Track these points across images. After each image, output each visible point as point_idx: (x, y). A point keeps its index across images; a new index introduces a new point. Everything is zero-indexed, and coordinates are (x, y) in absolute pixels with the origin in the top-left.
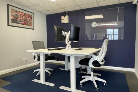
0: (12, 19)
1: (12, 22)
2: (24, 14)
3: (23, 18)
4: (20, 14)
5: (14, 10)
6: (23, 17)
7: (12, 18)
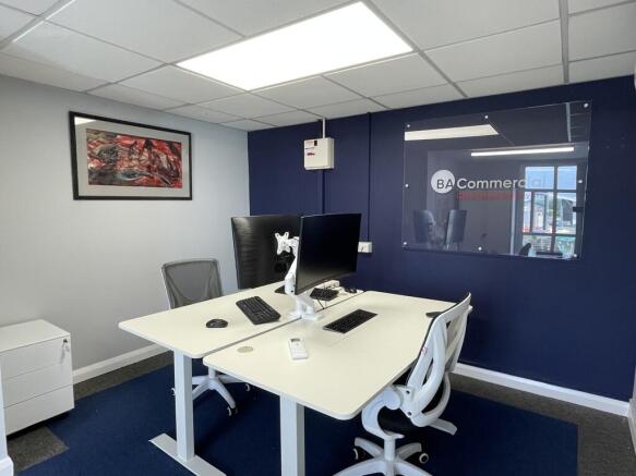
0: (91, 172)
1: (90, 183)
2: (144, 142)
3: (139, 160)
4: (127, 145)
5: (97, 132)
6: (141, 153)
7: (92, 165)
